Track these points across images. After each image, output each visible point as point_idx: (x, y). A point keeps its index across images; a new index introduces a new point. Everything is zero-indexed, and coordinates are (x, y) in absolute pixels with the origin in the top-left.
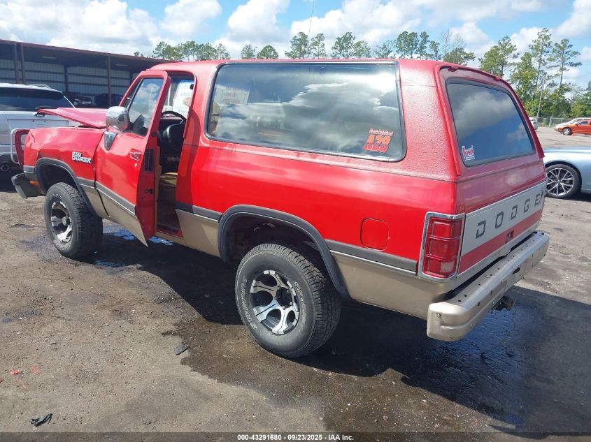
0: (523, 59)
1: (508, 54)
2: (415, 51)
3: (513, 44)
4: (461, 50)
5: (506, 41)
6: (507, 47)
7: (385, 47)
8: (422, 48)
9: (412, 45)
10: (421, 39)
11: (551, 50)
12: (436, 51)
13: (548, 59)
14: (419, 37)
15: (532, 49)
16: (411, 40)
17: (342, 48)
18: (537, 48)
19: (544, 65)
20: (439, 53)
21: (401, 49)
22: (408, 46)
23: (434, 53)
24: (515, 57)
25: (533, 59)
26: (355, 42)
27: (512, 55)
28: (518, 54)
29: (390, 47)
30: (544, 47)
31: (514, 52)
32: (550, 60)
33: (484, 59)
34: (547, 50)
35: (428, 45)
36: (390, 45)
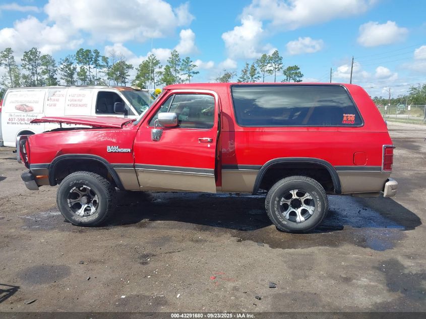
0: (165, 69)
1: (155, 66)
2: (91, 63)
3: (157, 59)
4: (123, 63)
5: (153, 57)
6: (154, 61)
7: (67, 59)
8: (96, 60)
9: (88, 58)
10: (94, 55)
11: (181, 64)
12: (107, 63)
13: (180, 69)
14: (93, 53)
15: (170, 62)
16: (87, 55)
17: (30, 60)
18: (172, 62)
19: (179, 73)
20: (109, 64)
21: (80, 62)
22: (86, 59)
23: (105, 64)
24: (160, 67)
25: (171, 69)
26: (41, 55)
27: (158, 66)
28: (162, 66)
29: (71, 60)
30: (177, 62)
31: (159, 65)
32: (181, 70)
33: (139, 68)
34: (178, 63)
35: (100, 59)
36: (71, 59)
